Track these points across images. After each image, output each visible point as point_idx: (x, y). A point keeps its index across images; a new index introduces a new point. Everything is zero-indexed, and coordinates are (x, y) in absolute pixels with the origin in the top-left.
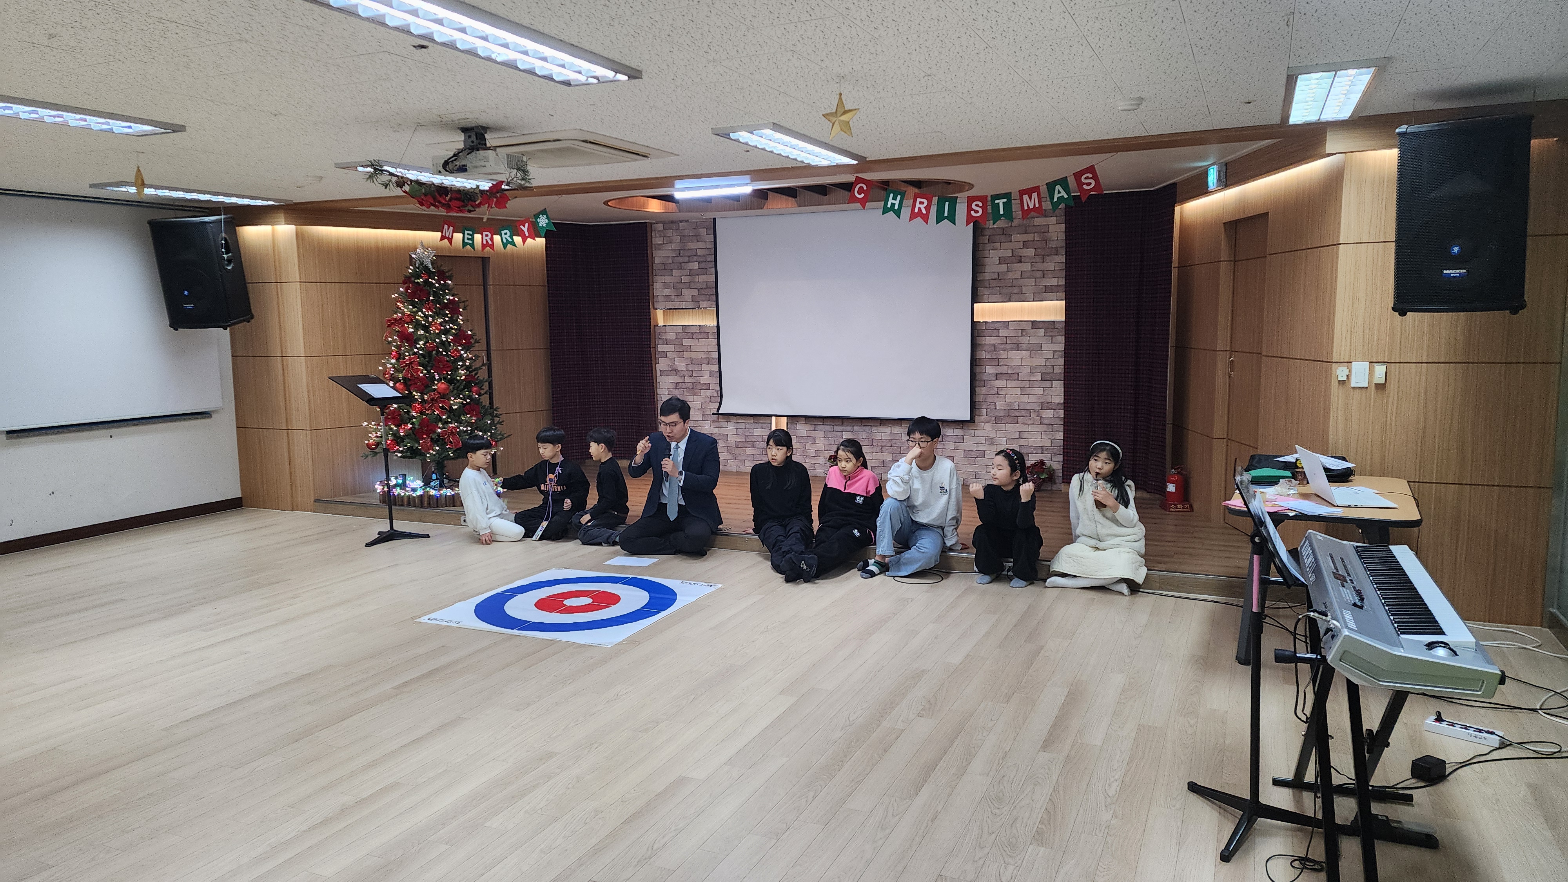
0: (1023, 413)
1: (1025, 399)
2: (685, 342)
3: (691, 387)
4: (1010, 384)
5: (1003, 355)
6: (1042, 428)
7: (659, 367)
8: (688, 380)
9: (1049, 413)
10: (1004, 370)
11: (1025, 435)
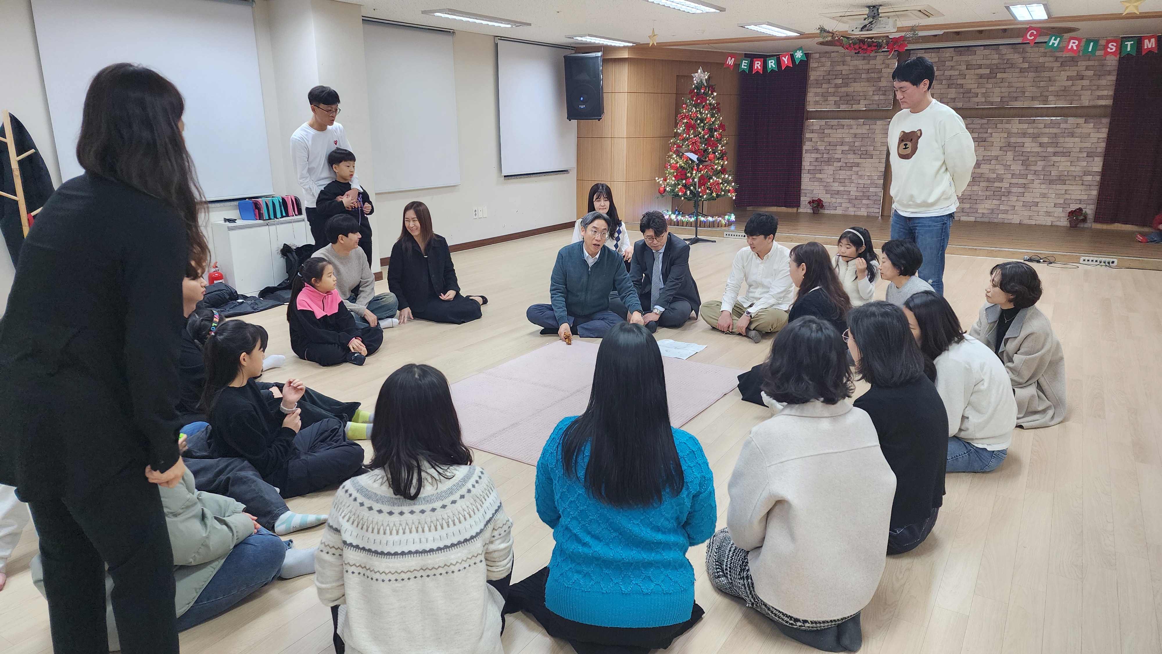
0: (1070, 178)
1: (1073, 168)
2: (826, 131)
3: (826, 160)
4: (1063, 159)
5: (1061, 140)
6: (1084, 187)
7: (805, 148)
8: (825, 156)
9: (1089, 178)
10: (1061, 150)
11: (1070, 192)
